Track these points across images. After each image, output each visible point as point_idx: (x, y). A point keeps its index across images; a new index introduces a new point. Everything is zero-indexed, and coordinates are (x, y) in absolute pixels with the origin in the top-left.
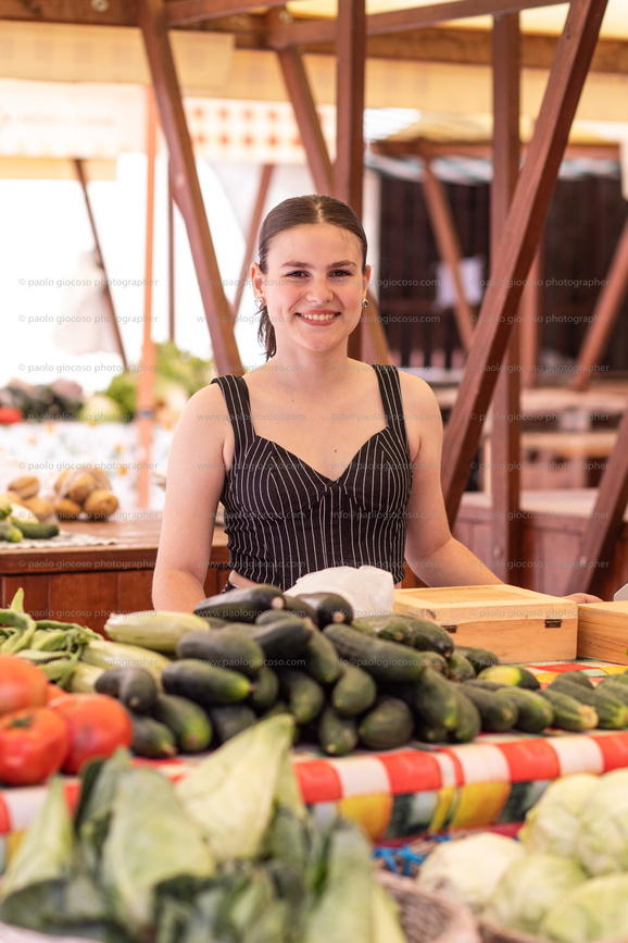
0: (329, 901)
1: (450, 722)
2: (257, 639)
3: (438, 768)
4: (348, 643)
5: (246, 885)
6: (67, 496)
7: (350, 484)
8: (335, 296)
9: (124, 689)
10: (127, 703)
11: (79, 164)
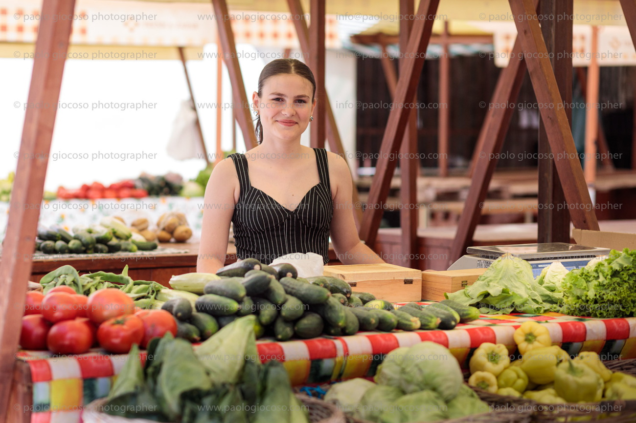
0: (267, 401)
1: (341, 323)
2: (243, 284)
3: (335, 347)
4: (291, 286)
5: (226, 393)
6: (164, 229)
7: (300, 213)
8: (296, 113)
9: (174, 309)
10: (176, 315)
11: (181, 50)
